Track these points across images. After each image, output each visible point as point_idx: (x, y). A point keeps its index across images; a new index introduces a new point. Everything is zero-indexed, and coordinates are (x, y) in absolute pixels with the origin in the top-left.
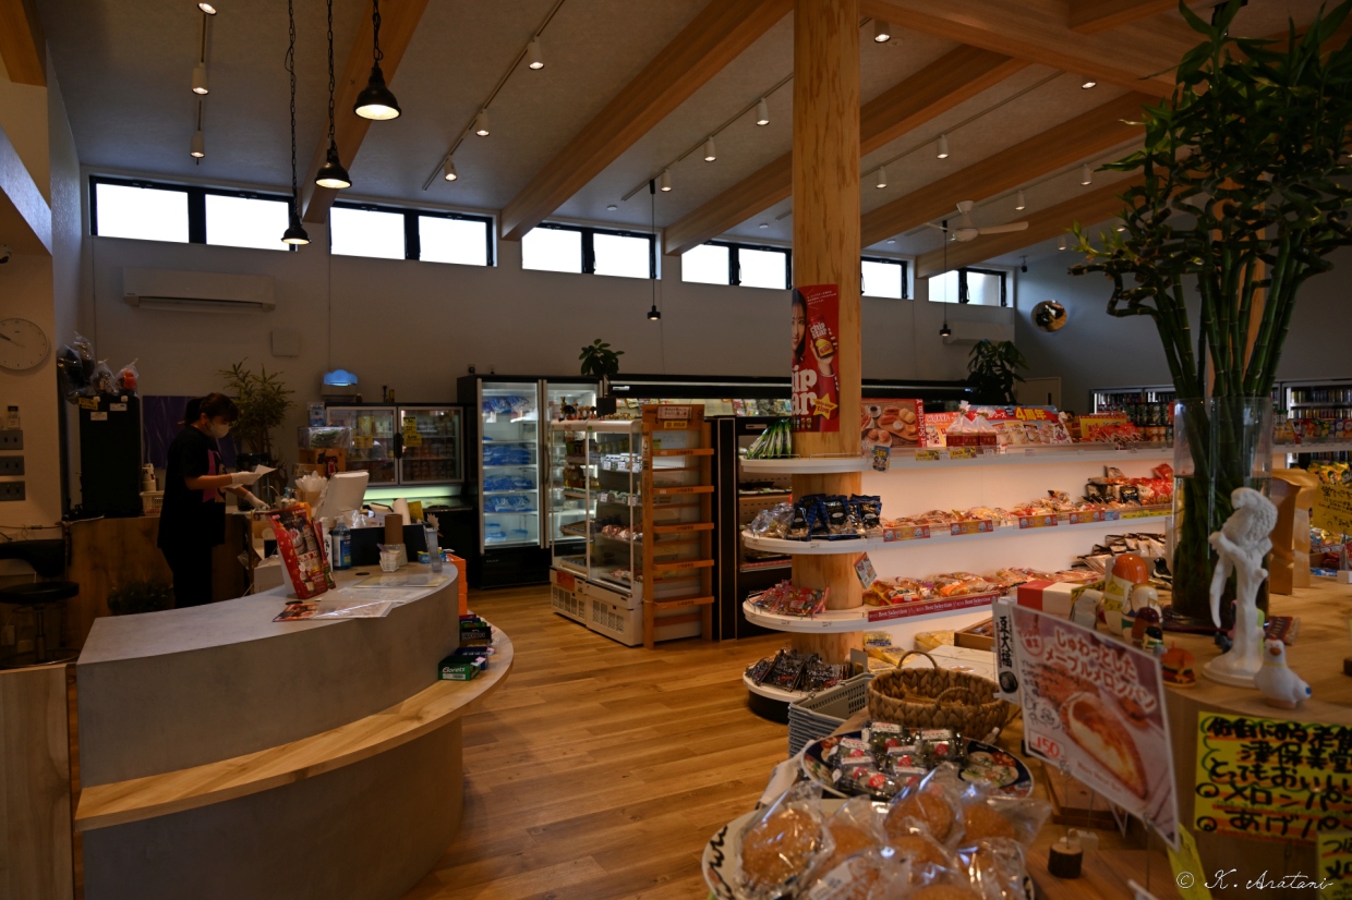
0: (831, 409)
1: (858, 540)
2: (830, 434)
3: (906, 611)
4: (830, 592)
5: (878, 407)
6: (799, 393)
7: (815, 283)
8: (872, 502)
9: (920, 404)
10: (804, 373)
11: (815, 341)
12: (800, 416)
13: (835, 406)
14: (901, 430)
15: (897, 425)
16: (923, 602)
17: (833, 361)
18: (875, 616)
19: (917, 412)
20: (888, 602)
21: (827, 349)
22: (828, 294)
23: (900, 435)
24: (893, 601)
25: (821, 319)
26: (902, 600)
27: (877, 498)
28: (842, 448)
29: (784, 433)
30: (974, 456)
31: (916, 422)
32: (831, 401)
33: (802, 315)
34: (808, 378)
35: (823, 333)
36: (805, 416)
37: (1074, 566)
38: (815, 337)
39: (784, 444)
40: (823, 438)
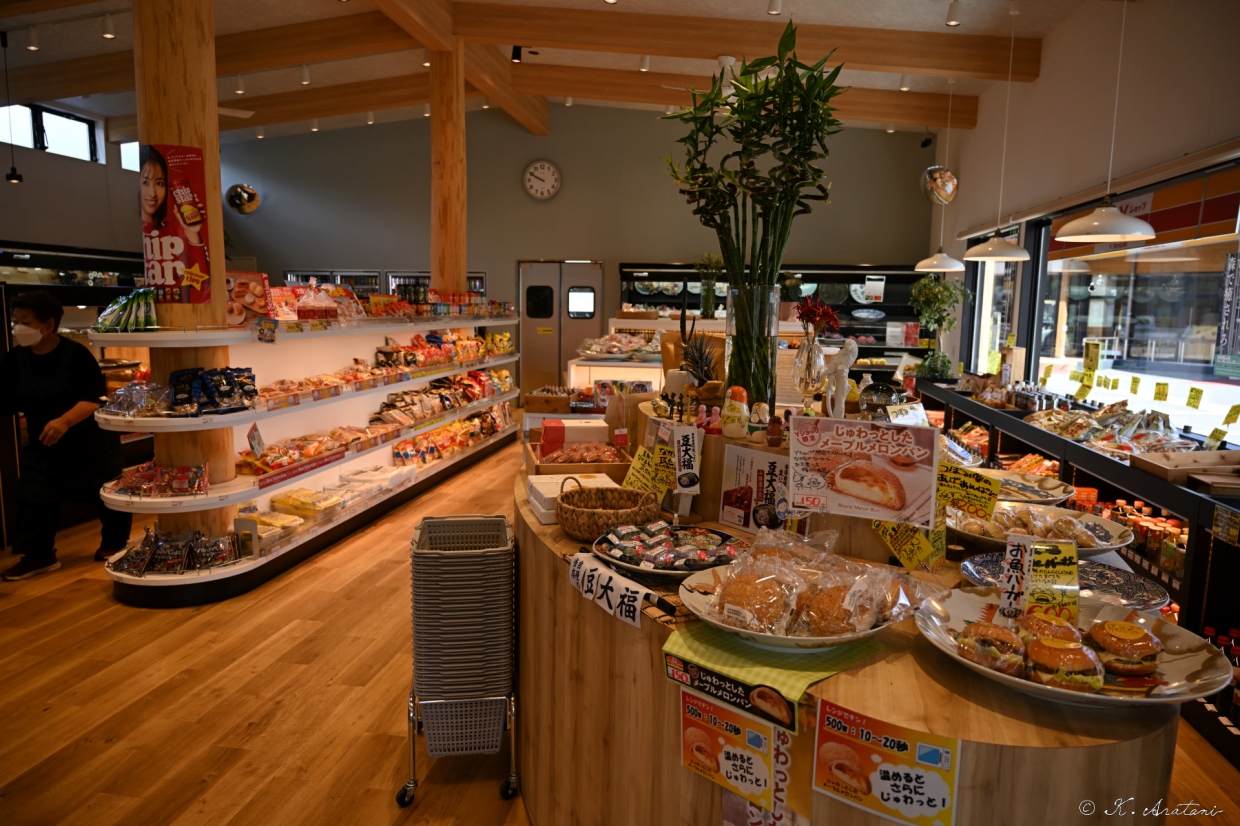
0: (201, 280)
1: (246, 412)
2: (201, 306)
3: (285, 475)
4: (209, 467)
5: (231, 280)
6: (161, 262)
7: (176, 143)
8: (246, 374)
9: (266, 278)
10: (167, 240)
11: (179, 206)
12: (163, 286)
13: (207, 277)
14: (253, 303)
15: (249, 299)
16: (295, 464)
17: (201, 229)
18: (264, 483)
19: (264, 286)
20: (267, 469)
21: (195, 217)
22: (192, 157)
23: (251, 307)
24: (273, 468)
25: (185, 183)
26: (280, 466)
27: (249, 370)
28: (214, 321)
29: (148, 305)
30: (326, 328)
31: (264, 296)
32: (202, 271)
33: (160, 175)
34: (172, 246)
35: (189, 198)
36: (172, 287)
37: (372, 421)
38: (179, 202)
39: (147, 313)
40: (194, 309)
